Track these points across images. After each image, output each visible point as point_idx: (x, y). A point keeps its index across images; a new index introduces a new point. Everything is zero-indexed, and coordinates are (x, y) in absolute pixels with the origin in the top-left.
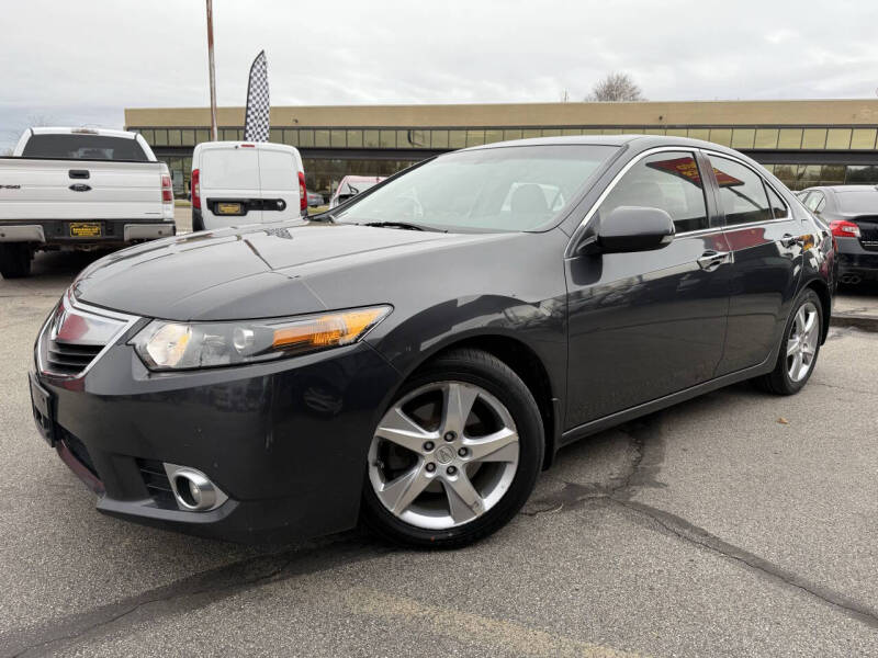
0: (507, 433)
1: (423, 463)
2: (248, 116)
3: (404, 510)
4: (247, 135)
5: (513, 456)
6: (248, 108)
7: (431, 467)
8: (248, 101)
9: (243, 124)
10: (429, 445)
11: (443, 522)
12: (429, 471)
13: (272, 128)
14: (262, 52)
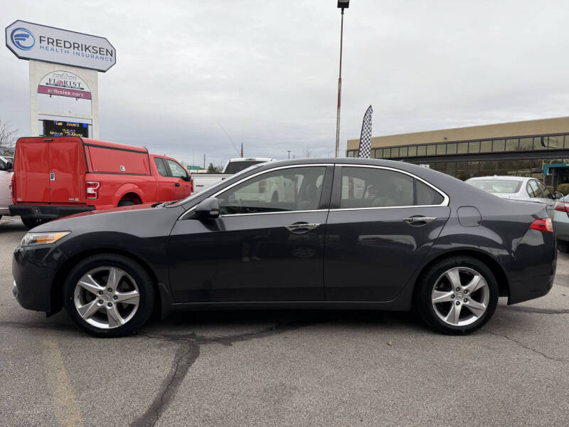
0: (135, 292)
1: (97, 299)
2: (361, 143)
3: (88, 318)
4: (360, 154)
5: (136, 302)
6: (361, 139)
7: (100, 301)
8: (362, 134)
9: (358, 148)
10: (100, 292)
11: (105, 326)
12: (100, 303)
13: (372, 149)
14: (371, 106)
